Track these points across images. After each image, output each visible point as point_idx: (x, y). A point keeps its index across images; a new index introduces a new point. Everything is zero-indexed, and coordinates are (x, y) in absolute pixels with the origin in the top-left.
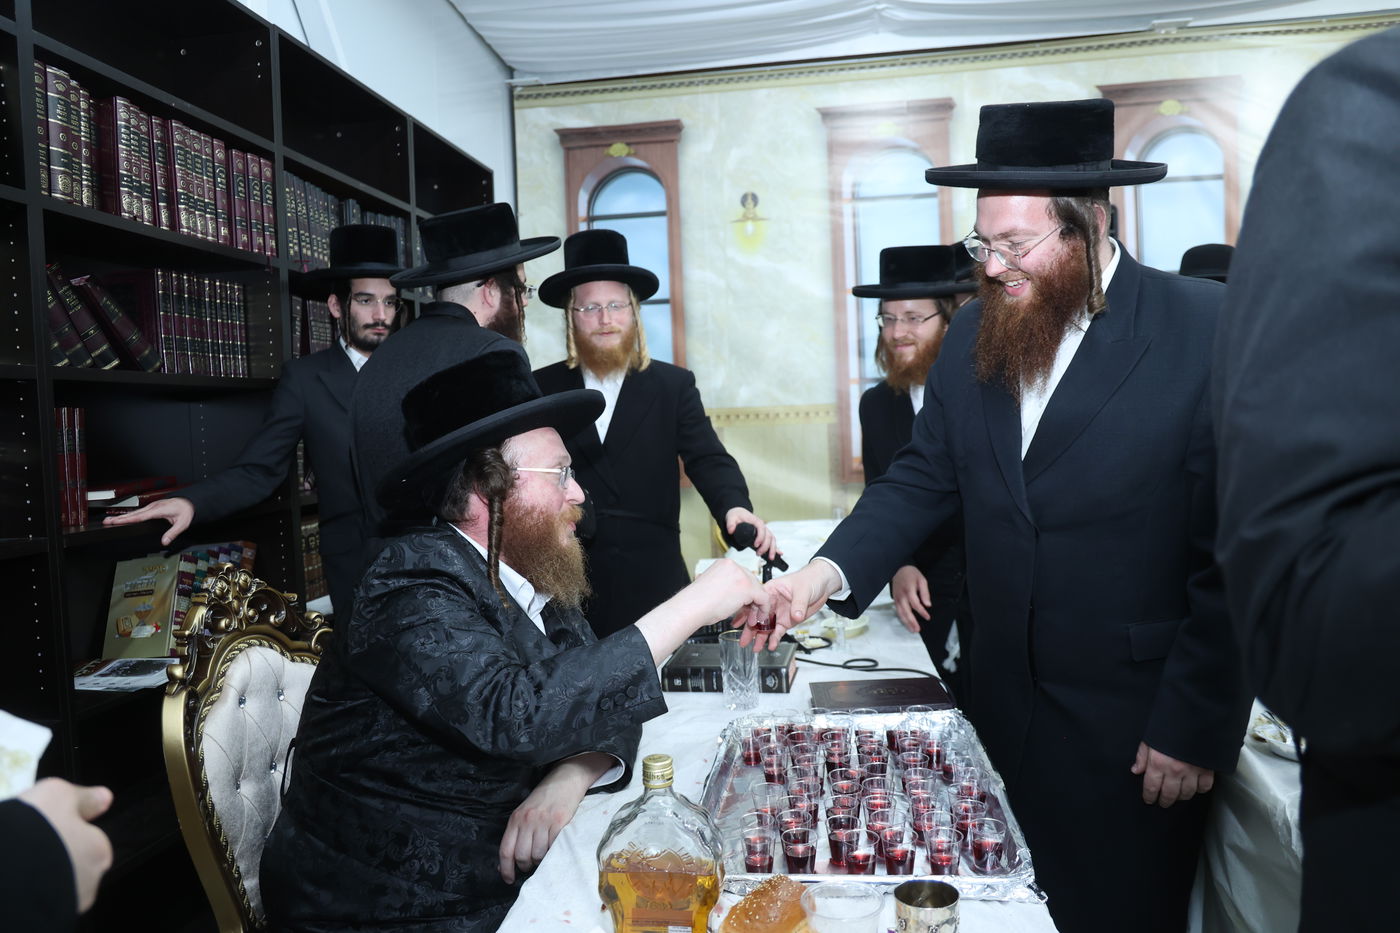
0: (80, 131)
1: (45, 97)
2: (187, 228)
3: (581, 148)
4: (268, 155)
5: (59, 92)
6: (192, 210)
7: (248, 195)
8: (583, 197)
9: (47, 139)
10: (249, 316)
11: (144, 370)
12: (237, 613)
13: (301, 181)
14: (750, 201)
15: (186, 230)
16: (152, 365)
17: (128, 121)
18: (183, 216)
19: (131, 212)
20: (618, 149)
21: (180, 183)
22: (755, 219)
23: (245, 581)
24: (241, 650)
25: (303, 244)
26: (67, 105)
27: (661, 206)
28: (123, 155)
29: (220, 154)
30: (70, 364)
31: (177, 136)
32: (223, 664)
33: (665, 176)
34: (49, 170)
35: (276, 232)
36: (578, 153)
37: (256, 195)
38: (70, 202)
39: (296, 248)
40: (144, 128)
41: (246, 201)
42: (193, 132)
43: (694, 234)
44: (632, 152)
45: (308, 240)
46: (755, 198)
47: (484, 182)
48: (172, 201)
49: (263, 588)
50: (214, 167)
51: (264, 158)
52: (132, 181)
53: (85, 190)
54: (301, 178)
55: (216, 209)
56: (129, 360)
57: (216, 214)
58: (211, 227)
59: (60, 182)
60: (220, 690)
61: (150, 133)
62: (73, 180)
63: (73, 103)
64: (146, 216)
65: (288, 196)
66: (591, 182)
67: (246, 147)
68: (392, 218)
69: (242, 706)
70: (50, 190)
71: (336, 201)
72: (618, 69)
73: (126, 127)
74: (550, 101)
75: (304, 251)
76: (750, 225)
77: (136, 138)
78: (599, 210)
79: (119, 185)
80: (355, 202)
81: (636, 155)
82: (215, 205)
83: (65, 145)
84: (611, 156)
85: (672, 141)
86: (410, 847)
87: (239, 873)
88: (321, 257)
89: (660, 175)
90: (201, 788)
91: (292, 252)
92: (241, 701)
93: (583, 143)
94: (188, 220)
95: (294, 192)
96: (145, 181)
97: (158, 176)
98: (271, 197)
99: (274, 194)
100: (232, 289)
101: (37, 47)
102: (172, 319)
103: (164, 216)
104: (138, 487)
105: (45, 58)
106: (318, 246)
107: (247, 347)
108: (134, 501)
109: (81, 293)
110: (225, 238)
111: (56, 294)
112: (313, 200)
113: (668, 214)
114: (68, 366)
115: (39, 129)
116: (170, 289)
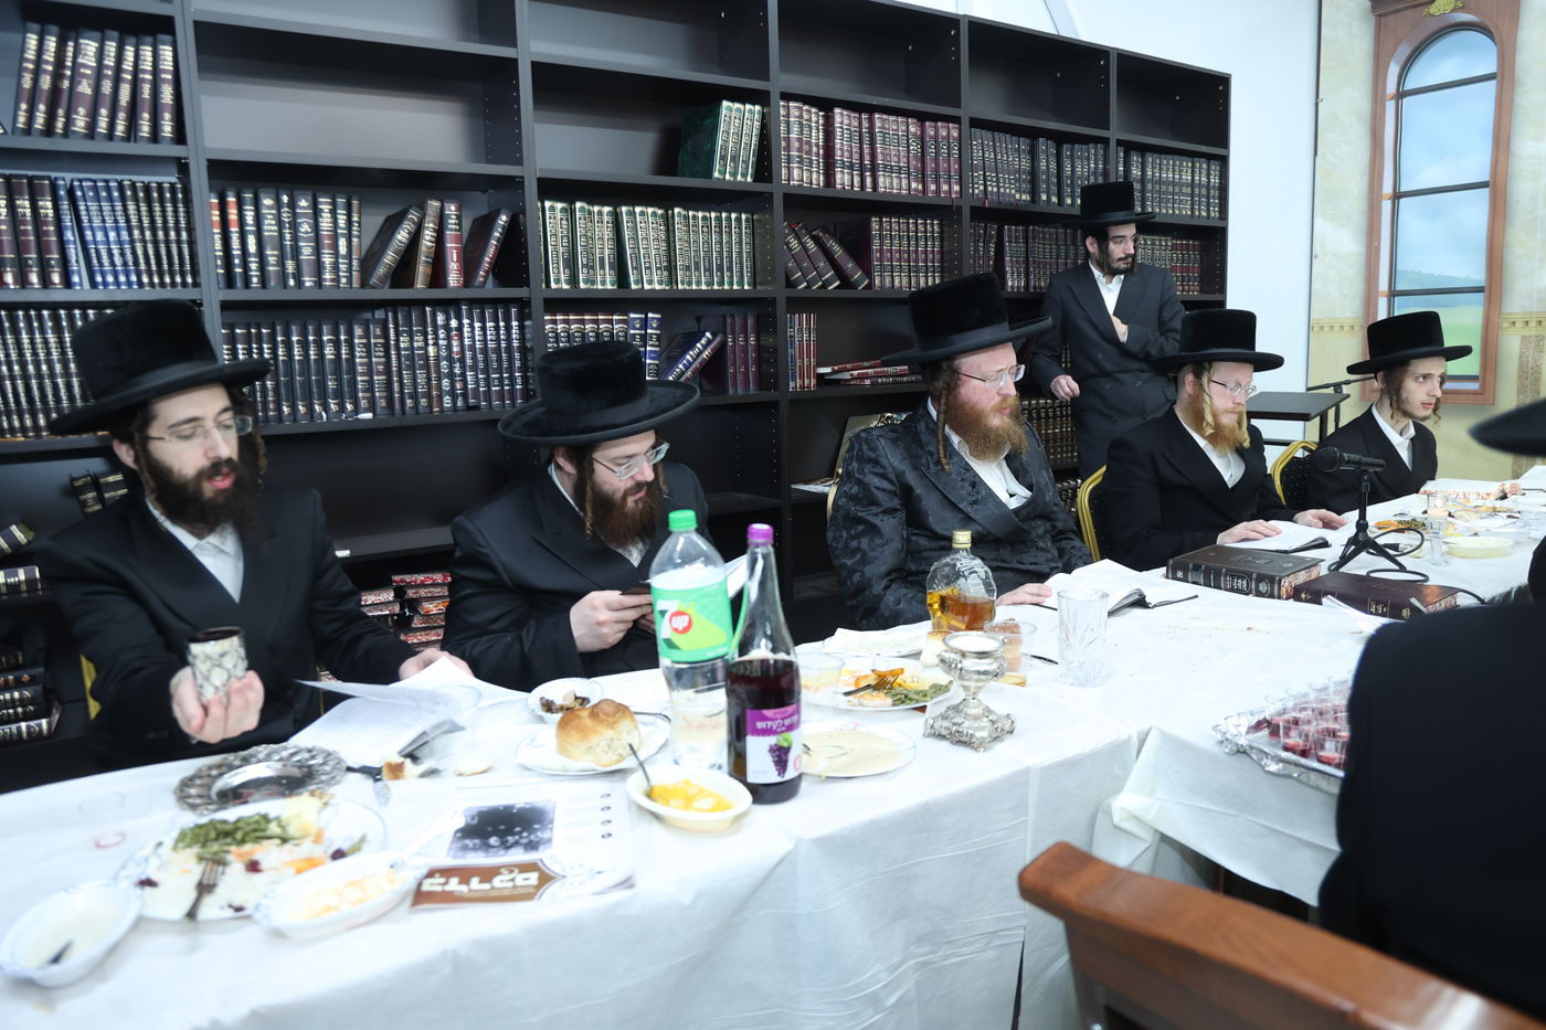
0: (810, 137)
1: (787, 123)
2: (883, 187)
3: (1396, 13)
4: (956, 120)
5: (797, 117)
6: (890, 174)
7: (937, 153)
8: (1393, 70)
9: (788, 148)
10: (945, 244)
11: (856, 288)
13: (989, 133)
15: (882, 190)
16: (862, 284)
17: (842, 122)
18: (881, 179)
19: (843, 184)
20: (1442, 6)
21: (880, 157)
25: (989, 183)
26: (801, 124)
27: (1490, 66)
28: (838, 146)
29: (914, 128)
30: (808, 287)
31: (880, 124)
33: (1500, 30)
34: (789, 168)
35: (960, 179)
36: (1391, 18)
37: (944, 153)
38: (803, 185)
39: (982, 188)
40: (855, 124)
41: (936, 159)
42: (892, 118)
43: (1531, 97)
44: (1459, 6)
45: (994, 179)
47: (1220, 88)
48: (874, 170)
50: (908, 140)
51: (953, 123)
52: (845, 162)
53: (814, 175)
55: (909, 170)
56: (846, 283)
57: (909, 174)
58: (904, 182)
59: (796, 173)
61: (859, 126)
63: (808, 120)
64: (856, 184)
65: (975, 147)
66: (1404, 51)
67: (936, 118)
68: (1090, 145)
70: (789, 181)
71: (1027, 141)
73: (841, 128)
75: (990, 189)
77: (848, 132)
78: (1410, 85)
79: (835, 167)
80: (1047, 139)
81: (1465, 9)
82: (908, 167)
83: (800, 150)
84: (1433, 15)
88: (1008, 191)
89: (1492, 29)
91: (976, 191)
93: (1398, 6)
94: (885, 182)
95: (982, 143)
96: (856, 160)
97: (864, 154)
98: (958, 152)
99: (960, 150)
100: (932, 225)
101: (781, 93)
102: (881, 251)
103: (869, 181)
104: (849, 366)
105: (787, 97)
106: (1005, 183)
107: (942, 267)
108: (846, 376)
109: (816, 239)
110: (916, 190)
111: (801, 243)
112: (1001, 146)
113: (1499, 77)
114: (806, 288)
115: (783, 144)
116: (881, 229)
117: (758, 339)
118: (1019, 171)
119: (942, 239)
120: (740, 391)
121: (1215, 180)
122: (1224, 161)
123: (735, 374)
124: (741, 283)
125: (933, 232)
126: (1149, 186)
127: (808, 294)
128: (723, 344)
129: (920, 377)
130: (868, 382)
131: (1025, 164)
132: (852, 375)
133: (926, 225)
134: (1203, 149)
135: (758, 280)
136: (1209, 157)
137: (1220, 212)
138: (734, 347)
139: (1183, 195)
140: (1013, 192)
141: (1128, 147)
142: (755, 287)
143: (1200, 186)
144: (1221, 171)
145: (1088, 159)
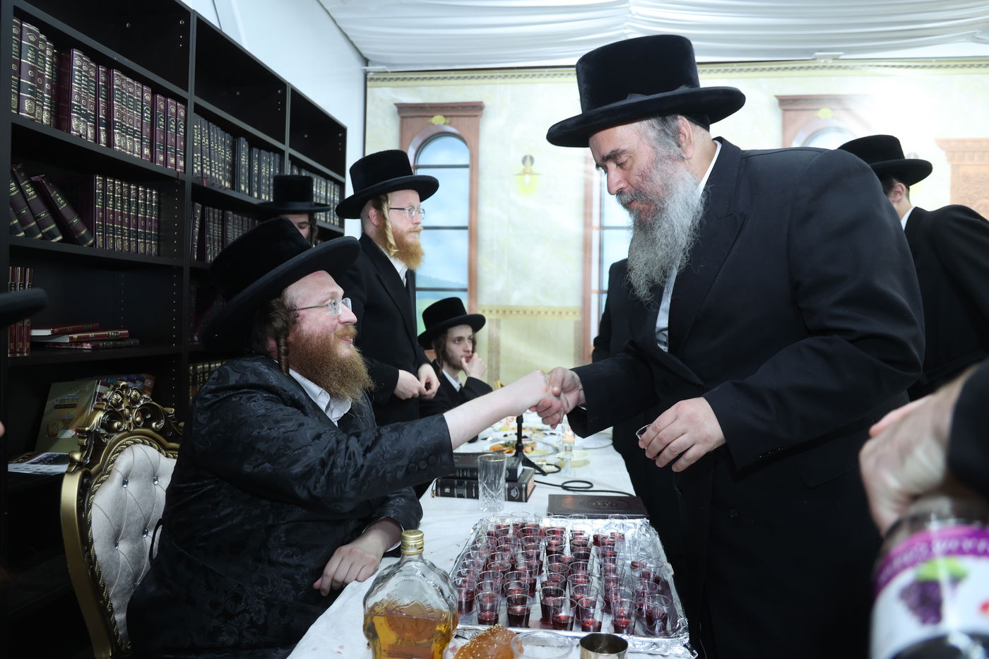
0: (45, 71)
1: (20, 45)
2: (119, 146)
3: (413, 117)
4: (184, 101)
5: (30, 42)
6: (124, 134)
7: (166, 128)
9: (19, 73)
10: (162, 214)
11: (81, 244)
12: (128, 418)
13: (206, 122)
14: (528, 160)
15: (118, 148)
16: (86, 242)
17: (81, 67)
18: (117, 138)
19: (78, 132)
20: (438, 120)
21: (116, 114)
22: (531, 173)
23: (136, 396)
24: (128, 446)
25: (205, 166)
26: (36, 51)
27: (466, 161)
28: (75, 90)
29: (148, 97)
30: (26, 236)
31: (117, 81)
32: (113, 454)
33: (469, 140)
34: (19, 96)
35: (185, 155)
36: (410, 120)
37: (172, 128)
38: (33, 120)
39: (199, 168)
40: (93, 74)
41: (164, 132)
42: (128, 80)
43: (486, 182)
44: (448, 122)
45: (208, 163)
46: (532, 159)
47: (340, 135)
48: (110, 126)
49: (149, 402)
50: (142, 106)
51: (180, 103)
52: (81, 109)
53: (45, 113)
54: (206, 119)
55: (142, 135)
56: (69, 237)
57: (142, 139)
58: (137, 147)
59: (27, 105)
60: (109, 473)
61: (97, 77)
62: (36, 105)
63: (41, 50)
64: (89, 135)
65: (196, 131)
66: (417, 141)
67: (168, 94)
68: (272, 153)
69: (125, 486)
70: (18, 110)
71: (231, 138)
72: (441, 64)
73: (79, 71)
74: (392, 83)
75: (205, 171)
76: (527, 177)
77: (86, 79)
78: (421, 162)
79: (70, 111)
80: (244, 139)
81: (450, 124)
82: (141, 132)
83: (32, 80)
84: (433, 124)
85: (476, 116)
86: (243, 604)
87: (112, 609)
88: (217, 176)
89: (466, 139)
90: (87, 542)
91: (195, 171)
92: (125, 482)
93: (414, 114)
94: (120, 141)
95: (201, 129)
96: (91, 111)
97: (100, 108)
98: (183, 130)
99: (185, 129)
100: (151, 193)
102: (103, 210)
103: (103, 136)
104: (69, 328)
105: (21, 15)
106: (215, 168)
107: (159, 235)
108: (66, 339)
109: (36, 186)
110: (147, 156)
111: (18, 185)
112: (214, 136)
113: (470, 167)
114: (24, 238)
116: (104, 189)
118: (224, 161)
119: (159, 209)
125: (151, 201)
127: (27, 244)
129: (138, 341)
130: (88, 346)
131: (229, 158)
132: (71, 338)
133: (145, 193)
140: (221, 178)
145: (270, 163)
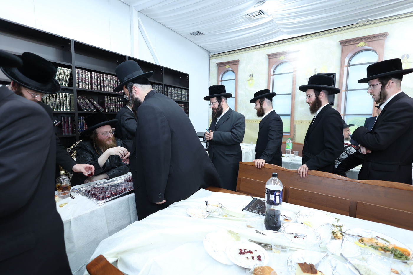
0: (86, 77)
1: (79, 73)
2: (106, 90)
3: (221, 66)
8: (221, 76)
9: (78, 80)
14: (251, 76)
19: (95, 89)
20: (227, 66)
21: (105, 83)
22: (252, 80)
26: (82, 74)
27: (234, 78)
29: (114, 78)
31: (105, 76)
33: (235, 72)
34: (79, 84)
36: (220, 68)
38: (83, 88)
42: (108, 75)
43: (240, 83)
46: (252, 75)
47: (187, 76)
48: (104, 86)
50: (113, 80)
52: (95, 84)
56: (98, 110)
59: (81, 85)
61: (100, 76)
62: (83, 85)
63: (84, 74)
64: (99, 89)
66: (222, 73)
70: (78, 87)
72: (229, 50)
73: (95, 76)
74: (216, 57)
78: (223, 79)
81: (230, 67)
82: (113, 86)
83: (82, 80)
84: (226, 68)
85: (237, 64)
101: (76, 67)
102: (107, 103)
103: (102, 89)
105: (78, 68)
109: (89, 100)
111: (85, 101)
114: (86, 111)
115: (77, 78)
116: (108, 99)
117: (72, 122)
120: (67, 134)
121: (186, 93)
122: (188, 90)
123: (65, 130)
124: (67, 109)
126: (172, 94)
127: (87, 113)
128: (61, 123)
134: (184, 87)
135: (72, 109)
136: (185, 89)
137: (188, 99)
138: (64, 124)
139: (180, 96)
141: (168, 86)
142: (71, 110)
143: (183, 94)
144: (188, 92)
145: (158, 87)
